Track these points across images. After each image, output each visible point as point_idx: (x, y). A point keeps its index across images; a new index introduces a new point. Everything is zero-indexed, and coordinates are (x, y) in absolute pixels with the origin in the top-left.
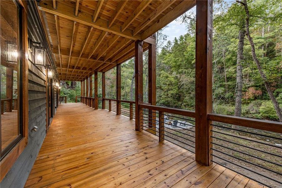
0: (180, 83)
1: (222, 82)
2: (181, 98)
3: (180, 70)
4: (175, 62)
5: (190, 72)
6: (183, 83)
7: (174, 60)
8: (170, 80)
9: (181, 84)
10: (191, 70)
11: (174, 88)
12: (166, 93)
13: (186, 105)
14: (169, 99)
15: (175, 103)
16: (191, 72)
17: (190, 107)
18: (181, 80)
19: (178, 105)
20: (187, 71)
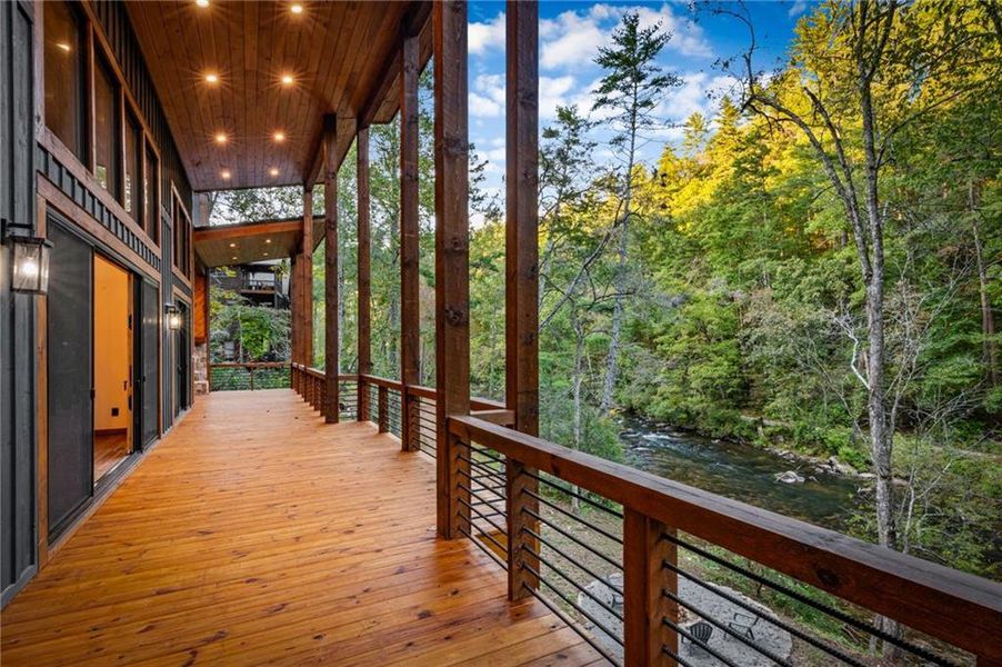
0: (747, 331)
1: (968, 329)
2: (754, 393)
3: (747, 266)
4: (724, 224)
5: (794, 275)
6: (758, 332)
7: (719, 215)
8: (697, 313)
9: (748, 337)
10: (802, 264)
11: (715, 352)
12: (677, 374)
13: (780, 432)
14: (695, 402)
15: (721, 422)
16: (804, 274)
17: (797, 447)
18: (750, 316)
19: (736, 433)
20: (779, 269)
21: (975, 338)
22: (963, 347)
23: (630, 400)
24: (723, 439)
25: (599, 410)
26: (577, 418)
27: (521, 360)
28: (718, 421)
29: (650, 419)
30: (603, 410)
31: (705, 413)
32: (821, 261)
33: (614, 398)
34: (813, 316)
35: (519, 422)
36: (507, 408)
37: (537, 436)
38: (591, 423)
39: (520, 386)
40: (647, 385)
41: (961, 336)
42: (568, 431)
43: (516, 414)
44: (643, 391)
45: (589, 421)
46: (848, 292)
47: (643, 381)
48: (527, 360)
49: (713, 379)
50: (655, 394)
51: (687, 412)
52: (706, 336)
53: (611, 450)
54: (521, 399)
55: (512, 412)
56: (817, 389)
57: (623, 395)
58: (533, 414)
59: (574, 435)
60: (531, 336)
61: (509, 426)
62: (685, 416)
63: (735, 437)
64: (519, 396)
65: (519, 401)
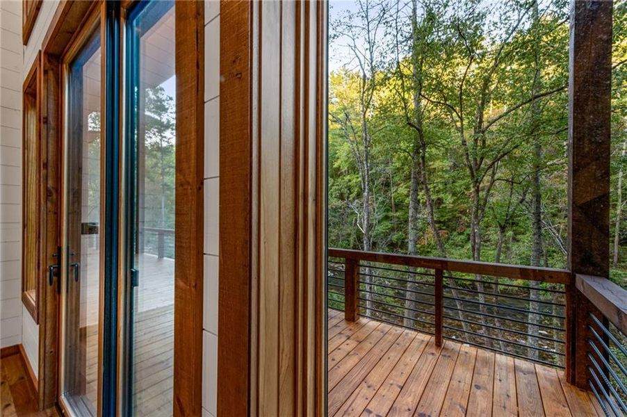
21: (391, 214)
22: (386, 218)
32: (339, 180)
34: (337, 204)
41: (385, 214)
46: (349, 194)
56: (338, 235)
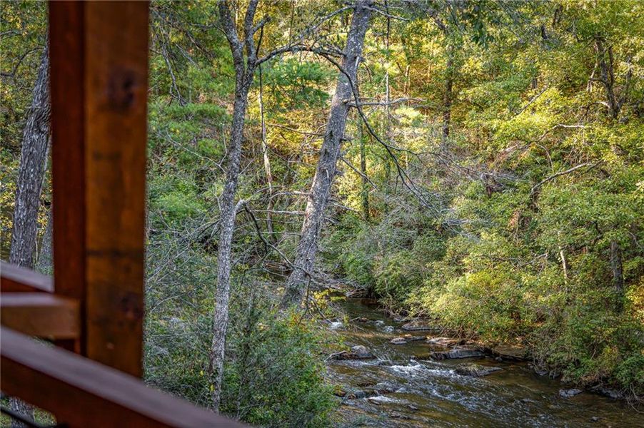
23: (368, 268)
24: (587, 389)
25: (281, 291)
26: (221, 309)
27: (97, 156)
28: (587, 341)
29: (416, 324)
30: (294, 293)
31: (559, 320)
33: (328, 256)
35: (92, 331)
36: (58, 291)
37: (138, 374)
38: (261, 325)
39: (95, 234)
40: (421, 228)
42: (196, 343)
43: (83, 313)
44: (409, 244)
45: (254, 317)
47: (412, 216)
48: (115, 158)
49: (598, 228)
50: (439, 256)
51: (515, 313)
52: (610, 98)
53: (307, 399)
54: (97, 270)
55: (71, 305)
57: (352, 253)
58: (130, 315)
59: (212, 356)
60: (128, 84)
61: (64, 344)
62: (507, 321)
63: (618, 386)
64: (92, 262)
65: (91, 277)
